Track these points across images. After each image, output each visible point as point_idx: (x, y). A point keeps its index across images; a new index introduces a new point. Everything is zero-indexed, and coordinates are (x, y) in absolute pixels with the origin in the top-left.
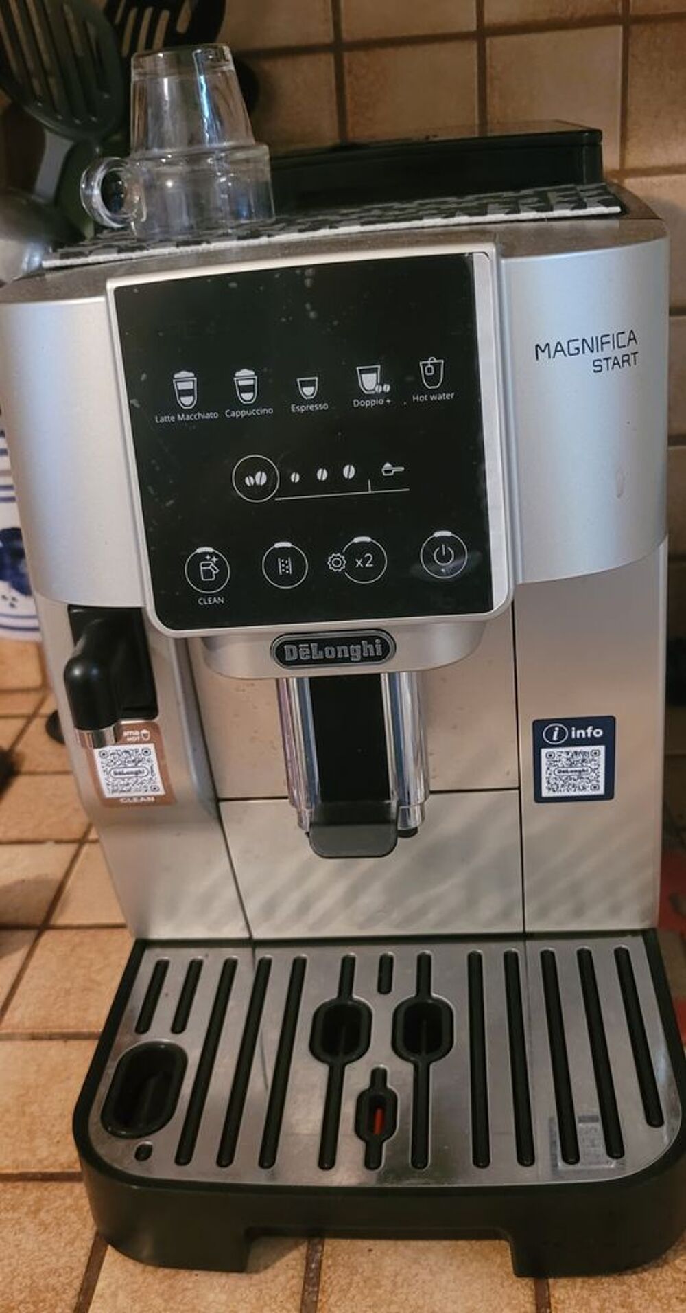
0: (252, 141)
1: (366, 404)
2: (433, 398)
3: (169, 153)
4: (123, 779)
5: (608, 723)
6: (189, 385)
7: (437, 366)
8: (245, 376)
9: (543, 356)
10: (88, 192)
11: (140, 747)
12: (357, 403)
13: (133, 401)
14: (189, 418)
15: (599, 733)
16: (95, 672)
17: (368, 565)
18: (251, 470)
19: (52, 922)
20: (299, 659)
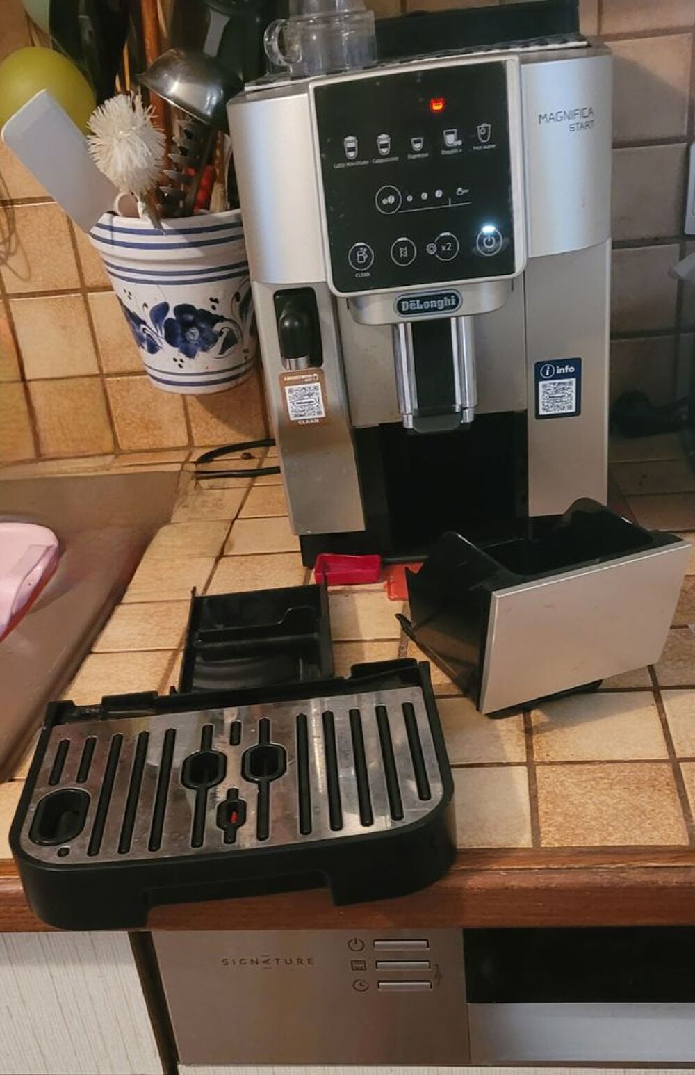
0: (364, 8)
1: (448, 152)
2: (485, 147)
3: (314, 16)
4: (301, 407)
5: (576, 362)
6: (353, 145)
7: (486, 128)
8: (384, 138)
9: (543, 121)
10: (270, 43)
11: (312, 385)
12: (443, 152)
13: (323, 155)
14: (353, 164)
15: (572, 369)
16: (296, 323)
17: (449, 249)
18: (385, 195)
19: (225, 554)
20: (409, 309)
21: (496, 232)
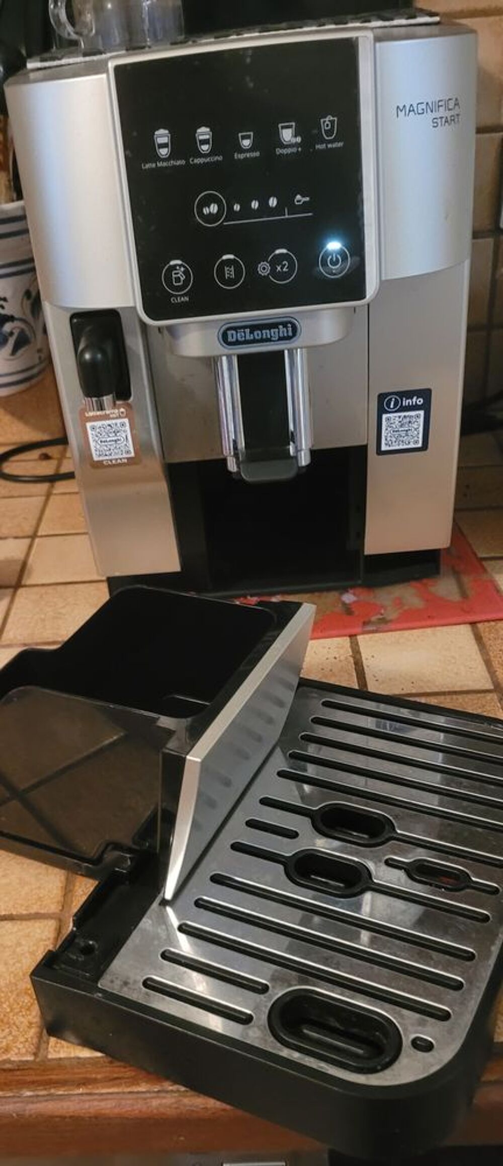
1: (285, 151)
2: (330, 146)
4: (106, 446)
5: (426, 394)
6: (165, 140)
7: (332, 122)
8: (204, 132)
9: (401, 114)
10: (56, 11)
11: (119, 421)
12: (279, 151)
13: (128, 152)
14: (165, 164)
15: (420, 401)
16: (99, 356)
17: (284, 270)
18: (206, 202)
19: (23, 583)
20: (237, 340)
21: (341, 249)
